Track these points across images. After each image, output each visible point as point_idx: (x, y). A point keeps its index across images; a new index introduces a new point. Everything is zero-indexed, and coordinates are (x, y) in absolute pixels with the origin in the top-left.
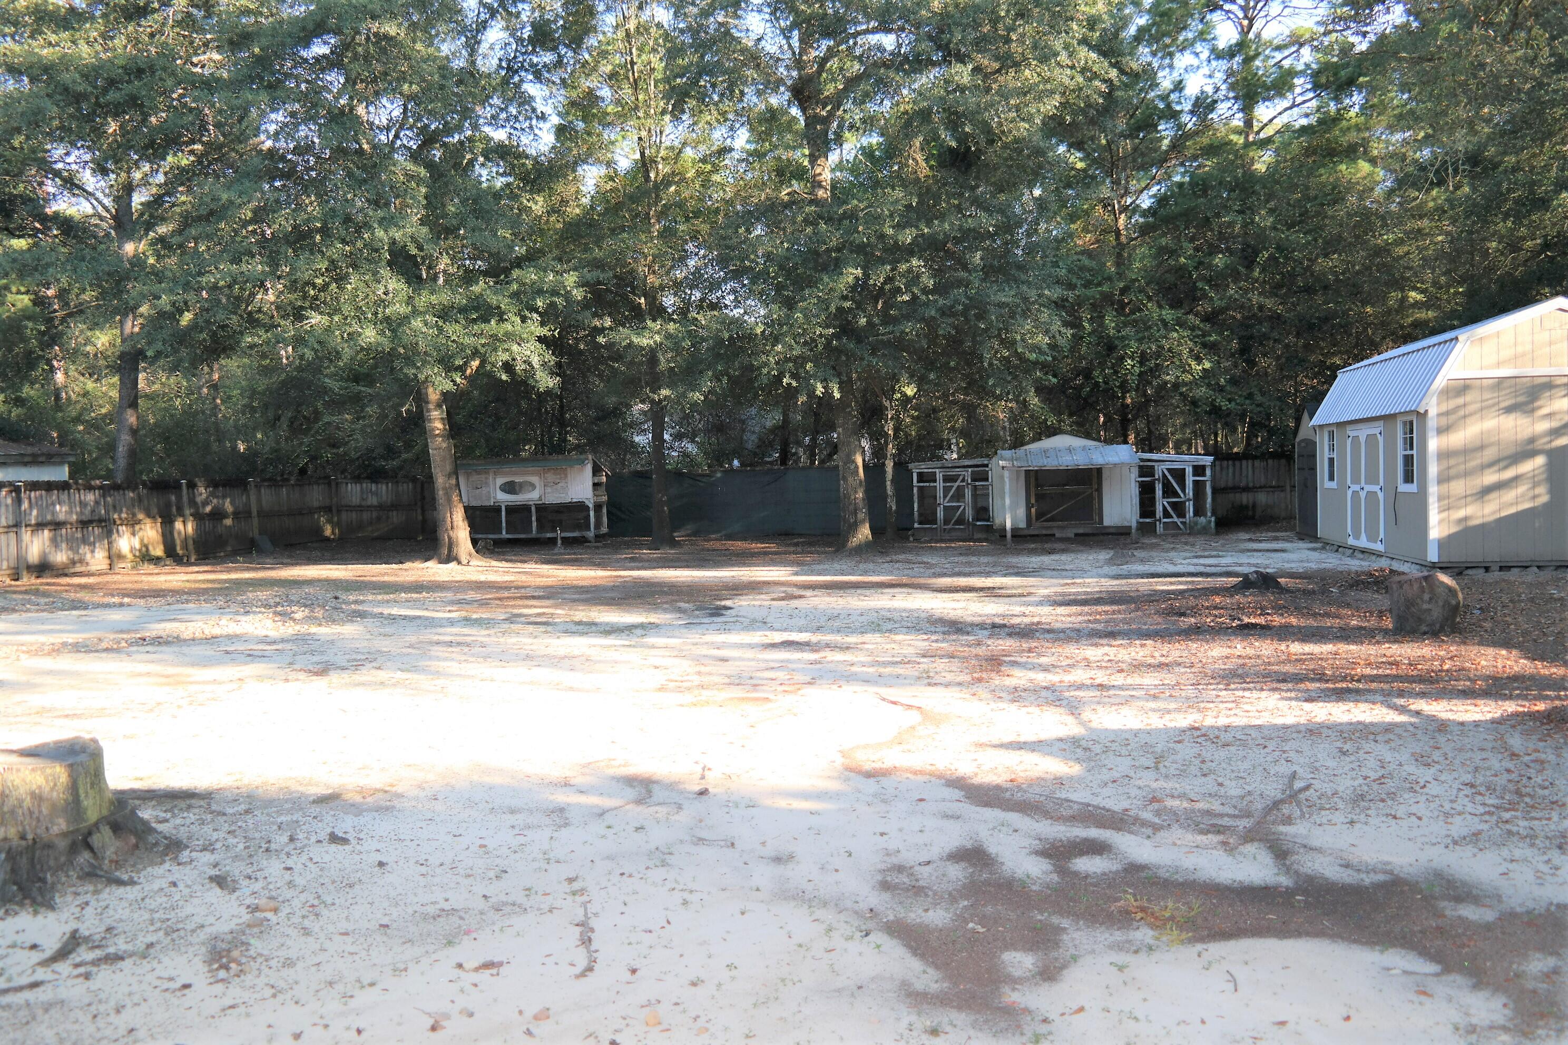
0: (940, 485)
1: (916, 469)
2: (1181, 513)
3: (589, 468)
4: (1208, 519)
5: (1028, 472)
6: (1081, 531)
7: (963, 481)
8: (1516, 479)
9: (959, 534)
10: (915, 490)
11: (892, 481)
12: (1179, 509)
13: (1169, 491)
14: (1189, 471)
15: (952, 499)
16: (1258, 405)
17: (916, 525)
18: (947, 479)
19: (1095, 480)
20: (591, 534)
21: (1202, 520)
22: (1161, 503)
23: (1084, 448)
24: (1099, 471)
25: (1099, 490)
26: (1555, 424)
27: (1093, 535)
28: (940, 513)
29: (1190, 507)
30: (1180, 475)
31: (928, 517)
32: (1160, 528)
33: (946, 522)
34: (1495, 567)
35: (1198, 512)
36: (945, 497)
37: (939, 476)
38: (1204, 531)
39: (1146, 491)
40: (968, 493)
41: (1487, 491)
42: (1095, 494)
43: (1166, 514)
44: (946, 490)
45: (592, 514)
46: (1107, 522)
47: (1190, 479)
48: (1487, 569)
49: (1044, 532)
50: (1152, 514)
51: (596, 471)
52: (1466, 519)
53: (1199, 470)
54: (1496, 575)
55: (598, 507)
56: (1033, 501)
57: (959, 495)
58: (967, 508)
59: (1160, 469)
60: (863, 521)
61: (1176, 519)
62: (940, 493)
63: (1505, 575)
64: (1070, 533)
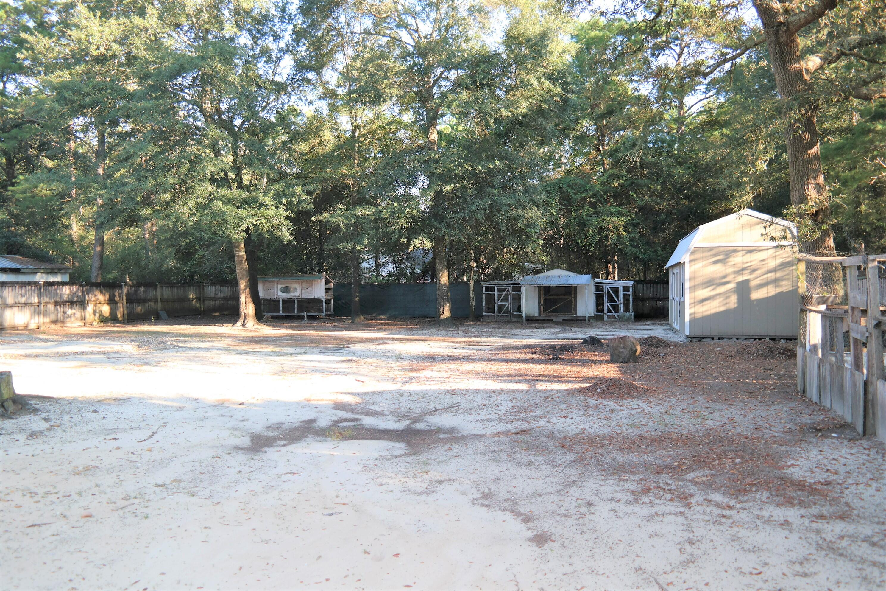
0: (496, 293)
1: (484, 285)
2: (617, 311)
3: (323, 281)
4: (631, 314)
5: (540, 288)
6: (565, 318)
7: (508, 291)
8: (718, 295)
9: (505, 318)
10: (484, 296)
11: (473, 291)
12: (616, 308)
13: (611, 299)
14: (621, 289)
15: (502, 301)
16: (659, 256)
17: (484, 314)
18: (499, 290)
19: (573, 292)
20: (324, 314)
21: (627, 314)
22: (607, 305)
23: (566, 277)
24: (575, 288)
25: (575, 298)
27: (572, 320)
28: (496, 308)
29: (621, 307)
30: (616, 291)
31: (491, 310)
32: (606, 318)
33: (499, 312)
34: (716, 338)
35: (626, 310)
36: (499, 299)
37: (496, 289)
38: (628, 320)
39: (599, 299)
40: (510, 298)
42: (573, 300)
43: (609, 311)
44: (500, 296)
45: (324, 304)
46: (579, 314)
47: (621, 293)
48: (713, 339)
49: (547, 318)
50: (602, 311)
51: (327, 282)
53: (626, 289)
55: (328, 301)
56: (542, 302)
57: (506, 299)
58: (509, 305)
59: (606, 288)
61: (614, 313)
62: (496, 297)
63: (720, 342)
64: (560, 319)
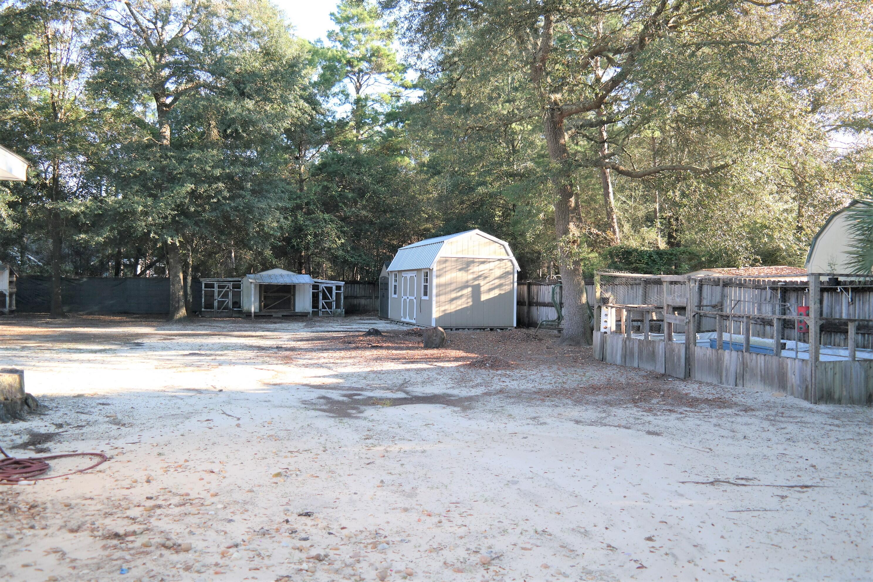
0: (216, 290)
1: (204, 281)
2: (330, 307)
3: (7, 272)
4: (342, 310)
5: (261, 286)
6: (285, 314)
7: (228, 288)
8: (462, 296)
9: (225, 314)
10: (203, 292)
11: (191, 287)
12: (329, 305)
13: (325, 297)
14: (334, 288)
15: (222, 297)
16: (364, 260)
17: (203, 309)
18: (219, 287)
19: (292, 291)
20: (7, 310)
21: (339, 310)
22: (321, 302)
23: (288, 275)
24: (294, 286)
25: (294, 295)
26: (475, 276)
27: (291, 316)
28: (216, 304)
29: (334, 304)
30: (330, 289)
31: (209, 305)
32: (320, 313)
33: (219, 308)
34: (454, 329)
35: (338, 306)
36: (218, 296)
37: (216, 285)
38: (340, 315)
39: (315, 297)
40: (230, 294)
41: (453, 300)
42: (292, 297)
43: (324, 307)
44: (219, 293)
45: (8, 299)
46: (296, 311)
47: (334, 292)
48: (451, 329)
49: (268, 314)
50: (317, 307)
51: (11, 274)
52: (445, 310)
53: (338, 288)
54: (454, 332)
55: (11, 295)
56: (263, 299)
57: (226, 295)
58: (229, 301)
59: (322, 287)
60: (182, 307)
61: (328, 310)
62: (216, 294)
63: (457, 332)
64: (280, 315)
